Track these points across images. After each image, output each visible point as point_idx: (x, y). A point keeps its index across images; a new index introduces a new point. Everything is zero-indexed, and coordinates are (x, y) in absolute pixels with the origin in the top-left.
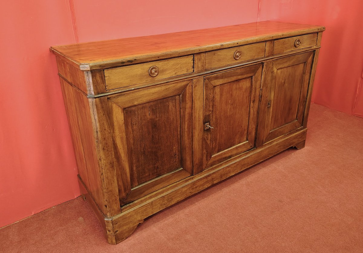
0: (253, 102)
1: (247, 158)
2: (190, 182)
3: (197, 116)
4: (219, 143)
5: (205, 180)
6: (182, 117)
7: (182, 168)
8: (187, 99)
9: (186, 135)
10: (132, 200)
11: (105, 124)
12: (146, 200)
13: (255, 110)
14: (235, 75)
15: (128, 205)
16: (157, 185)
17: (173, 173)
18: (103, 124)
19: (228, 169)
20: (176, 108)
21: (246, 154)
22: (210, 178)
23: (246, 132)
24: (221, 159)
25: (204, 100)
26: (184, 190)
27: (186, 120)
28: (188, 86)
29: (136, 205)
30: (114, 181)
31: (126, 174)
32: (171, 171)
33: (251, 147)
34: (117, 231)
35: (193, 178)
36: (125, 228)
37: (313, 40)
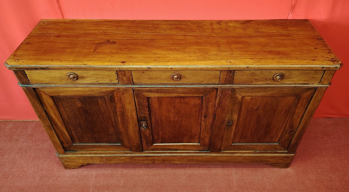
0: (204, 117)
1: (197, 156)
2: (129, 155)
3: (130, 115)
4: (162, 137)
5: (145, 158)
6: (115, 112)
7: (120, 144)
8: (116, 101)
9: (120, 125)
10: (75, 150)
11: (36, 103)
12: (86, 154)
13: (208, 123)
14: (176, 93)
15: (71, 152)
16: (97, 148)
17: (111, 144)
18: (34, 102)
20: (106, 103)
21: (196, 153)
22: (150, 158)
23: (198, 136)
24: (165, 149)
25: (137, 105)
26: (122, 158)
27: (118, 114)
28: (116, 92)
29: (78, 154)
30: (54, 137)
31: (65, 135)
33: (204, 149)
34: (64, 163)
35: (132, 153)
36: (70, 163)
37: (312, 76)
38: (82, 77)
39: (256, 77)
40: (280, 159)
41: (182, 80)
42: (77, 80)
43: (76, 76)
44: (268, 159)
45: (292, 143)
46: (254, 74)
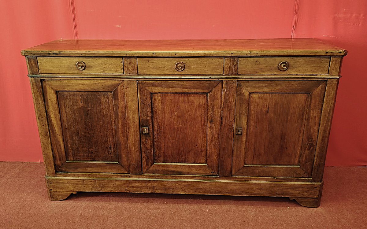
0: (210, 122)
1: (204, 182)
2: (126, 179)
3: (131, 117)
4: (164, 153)
5: (144, 184)
6: (116, 114)
7: (118, 163)
8: (119, 98)
9: (120, 132)
10: (67, 170)
11: (39, 99)
12: (79, 176)
13: (214, 132)
14: (180, 87)
15: (62, 173)
16: (91, 167)
17: (107, 163)
19: (174, 184)
20: (108, 103)
21: (203, 178)
22: (149, 184)
23: (203, 153)
24: (167, 171)
25: (139, 103)
26: (117, 183)
27: (119, 117)
28: (120, 85)
29: (69, 176)
30: (48, 148)
31: (60, 146)
32: (107, 161)
33: (212, 173)
34: (52, 190)
35: (129, 176)
36: (58, 190)
37: (319, 65)
38: (90, 67)
39: (261, 66)
40: (305, 189)
41: (186, 70)
42: (84, 69)
43: (83, 64)
44: (290, 191)
45: (314, 164)
46: (258, 63)
